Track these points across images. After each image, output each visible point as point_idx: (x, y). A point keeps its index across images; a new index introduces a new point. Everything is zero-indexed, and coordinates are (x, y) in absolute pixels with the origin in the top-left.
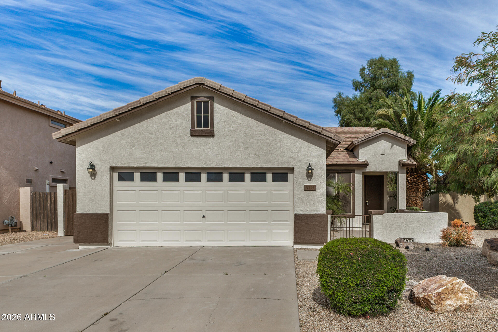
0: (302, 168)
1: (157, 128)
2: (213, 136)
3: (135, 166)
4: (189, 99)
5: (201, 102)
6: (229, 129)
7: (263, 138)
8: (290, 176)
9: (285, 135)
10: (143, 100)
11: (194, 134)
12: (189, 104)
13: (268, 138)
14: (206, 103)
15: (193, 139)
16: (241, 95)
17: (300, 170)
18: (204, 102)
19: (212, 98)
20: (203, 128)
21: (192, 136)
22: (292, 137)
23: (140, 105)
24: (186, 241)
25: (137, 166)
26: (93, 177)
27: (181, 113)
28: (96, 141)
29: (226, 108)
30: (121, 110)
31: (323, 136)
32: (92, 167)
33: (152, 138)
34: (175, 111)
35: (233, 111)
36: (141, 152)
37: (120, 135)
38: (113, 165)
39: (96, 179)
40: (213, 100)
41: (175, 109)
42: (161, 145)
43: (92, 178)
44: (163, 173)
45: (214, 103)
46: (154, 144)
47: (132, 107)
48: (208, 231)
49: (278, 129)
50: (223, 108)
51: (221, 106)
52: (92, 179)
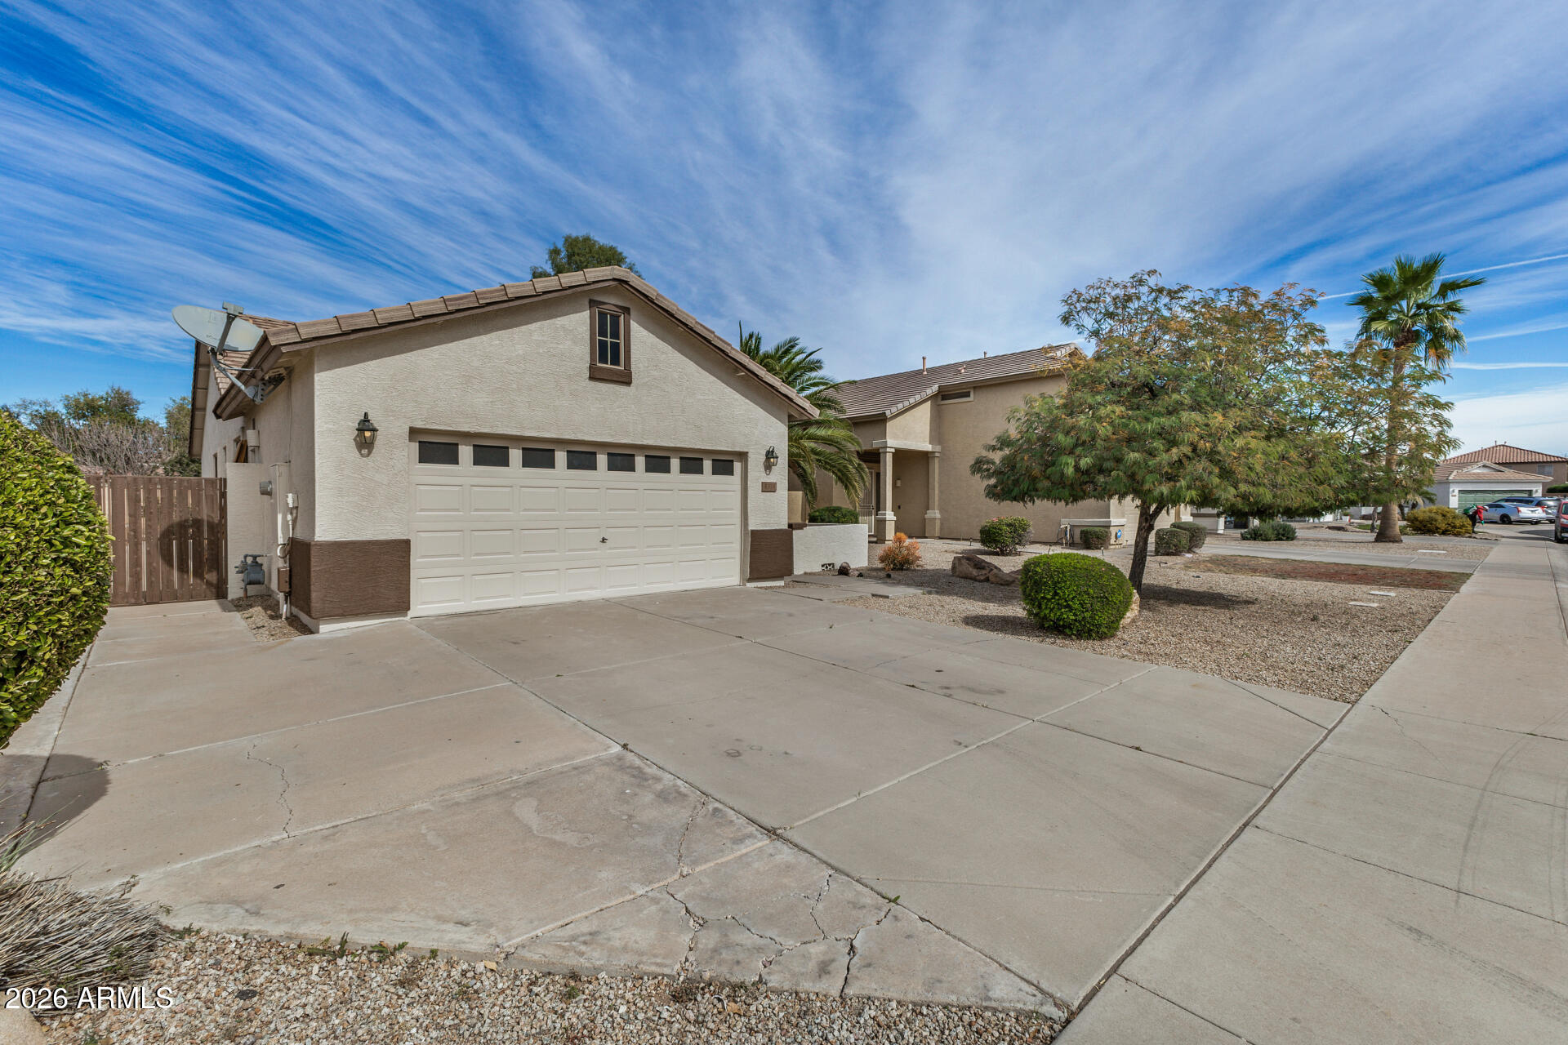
0: (760, 454)
1: (521, 352)
2: (628, 383)
3: (473, 430)
4: (587, 303)
5: (607, 314)
6: (655, 373)
7: (706, 397)
8: (737, 466)
9: (738, 396)
10: (512, 290)
11: (595, 376)
12: (587, 314)
13: (714, 398)
14: (615, 319)
15: (593, 384)
16: (689, 316)
17: (756, 460)
18: (611, 315)
19: (626, 310)
20: (609, 366)
21: (592, 378)
22: (747, 401)
23: (506, 298)
24: (570, 591)
25: (477, 431)
26: (365, 451)
27: (571, 328)
28: (374, 362)
29: (651, 335)
30: (461, 301)
31: (794, 405)
32: (365, 425)
33: (512, 372)
34: (558, 322)
35: (661, 342)
36: (486, 400)
37: (437, 356)
38: (419, 424)
39: (372, 455)
40: (629, 314)
41: (559, 319)
42: (531, 390)
43: (363, 452)
44: (523, 449)
45: (631, 321)
46: (514, 386)
47: (488, 301)
48: (610, 569)
49: (727, 385)
50: (645, 333)
51: (642, 329)
52: (362, 455)
